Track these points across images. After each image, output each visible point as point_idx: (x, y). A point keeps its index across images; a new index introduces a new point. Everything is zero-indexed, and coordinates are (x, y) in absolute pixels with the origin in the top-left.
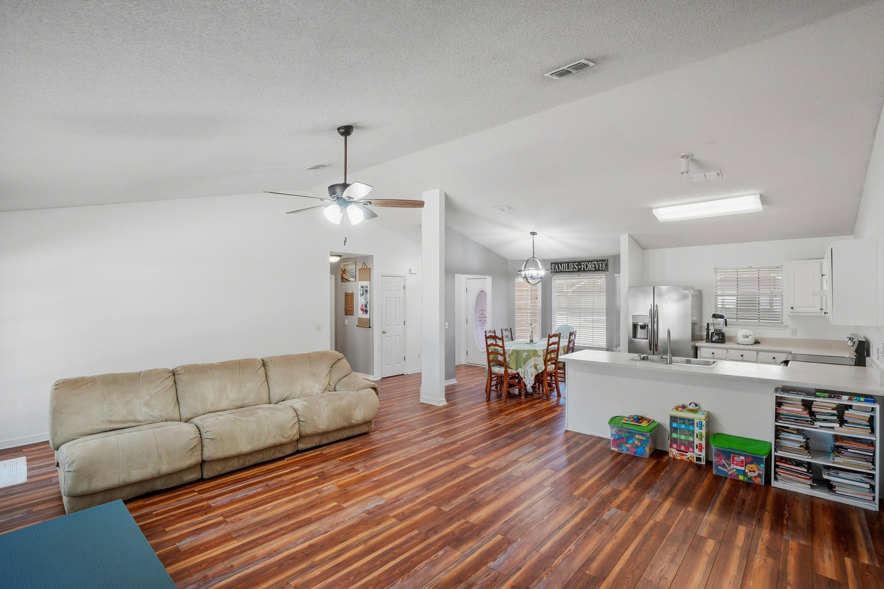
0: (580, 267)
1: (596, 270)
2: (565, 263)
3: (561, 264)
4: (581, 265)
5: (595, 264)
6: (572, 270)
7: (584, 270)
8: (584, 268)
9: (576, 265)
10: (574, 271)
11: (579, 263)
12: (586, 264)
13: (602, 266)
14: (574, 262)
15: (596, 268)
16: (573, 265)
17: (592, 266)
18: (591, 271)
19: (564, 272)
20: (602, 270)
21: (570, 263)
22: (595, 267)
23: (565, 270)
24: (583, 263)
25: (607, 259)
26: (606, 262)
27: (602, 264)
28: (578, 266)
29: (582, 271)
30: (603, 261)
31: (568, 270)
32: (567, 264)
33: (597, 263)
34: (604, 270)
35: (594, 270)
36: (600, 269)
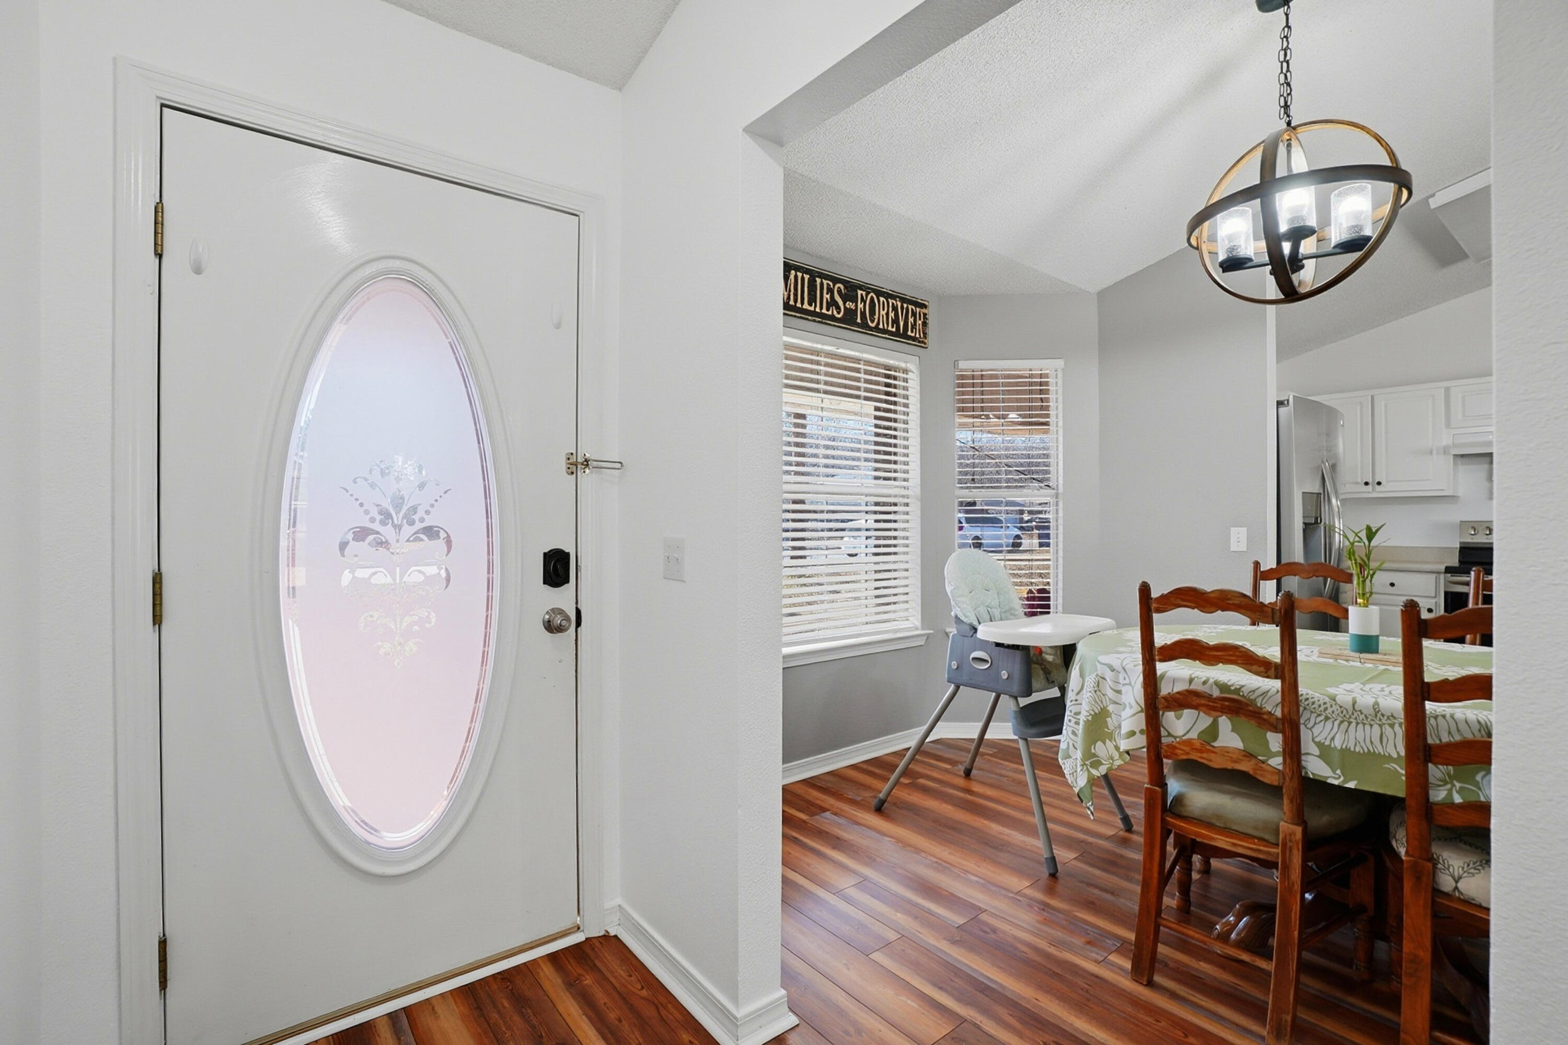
0: (850, 305)
1: (897, 334)
2: (807, 271)
4: (854, 299)
5: (895, 309)
6: (824, 311)
7: (864, 325)
8: (863, 315)
9: (839, 291)
10: (832, 318)
11: (851, 289)
12: (872, 299)
13: (915, 321)
14: (835, 280)
15: (898, 328)
16: (830, 291)
17: (887, 314)
18: (883, 331)
20: (914, 339)
21: (821, 276)
22: (896, 321)
23: (799, 305)
24: (861, 292)
25: (926, 303)
26: (924, 310)
27: (914, 314)
28: (845, 299)
29: (858, 325)
30: (919, 307)
31: (812, 308)
32: (810, 276)
33: (902, 307)
34: (919, 342)
35: (894, 330)
36: (909, 333)
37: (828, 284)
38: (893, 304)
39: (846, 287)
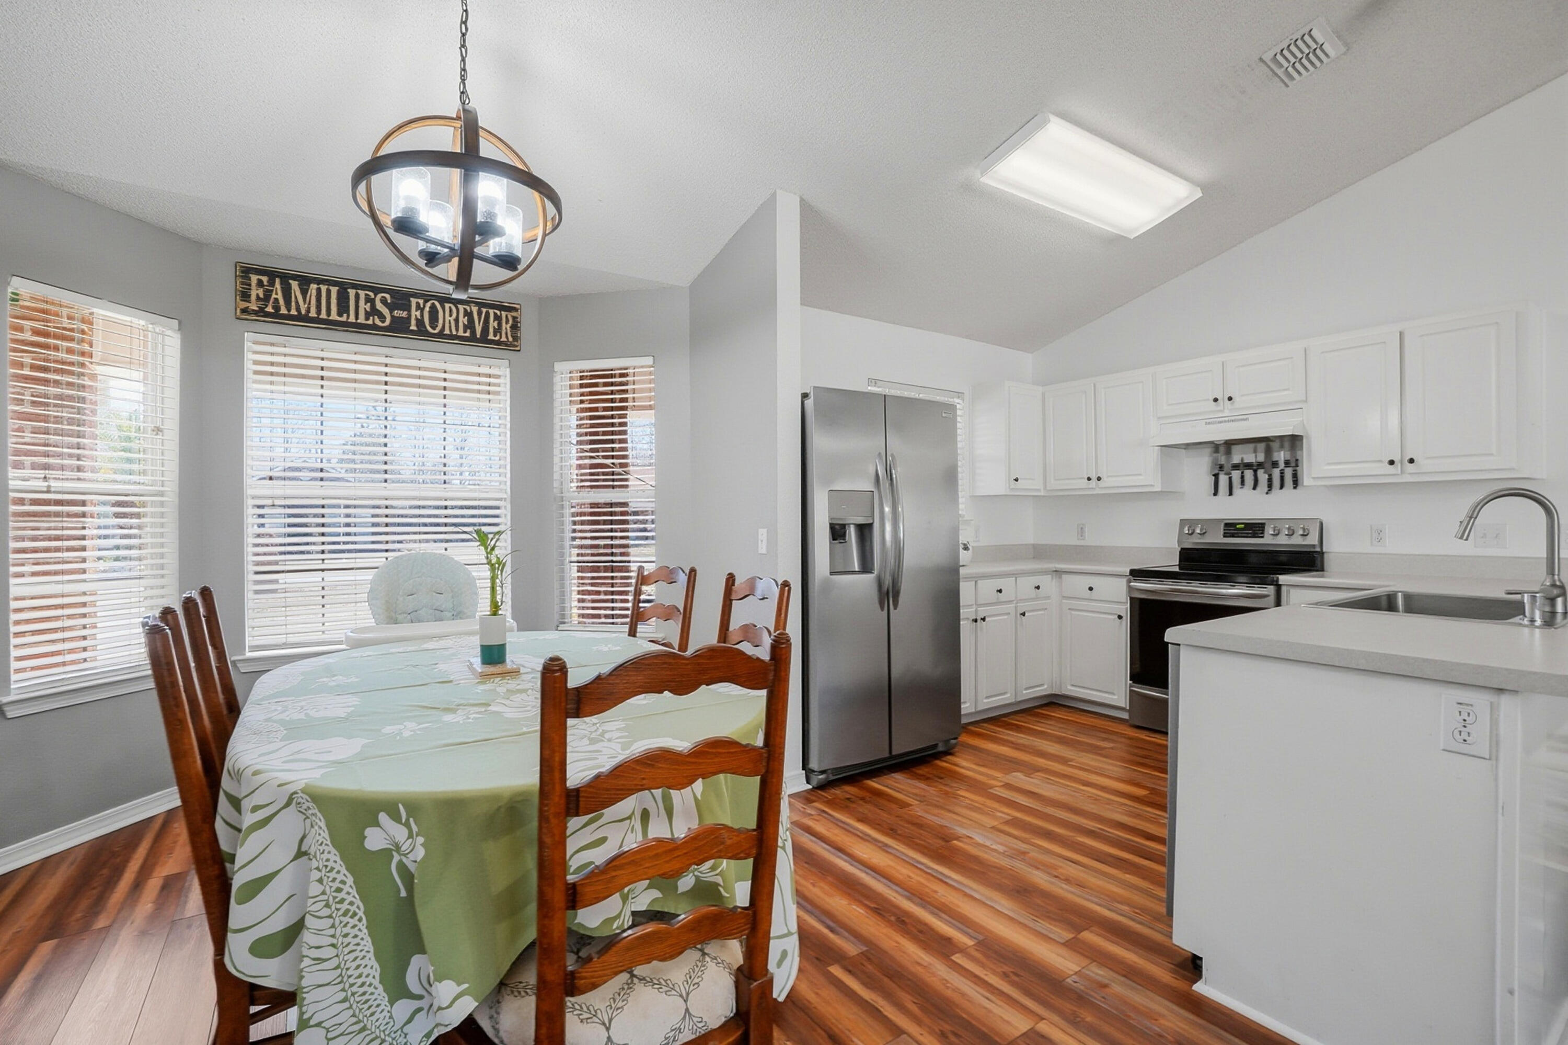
0: (401, 314)
1: (472, 339)
2: (335, 284)
3: (305, 281)
4: (408, 308)
5: (468, 314)
6: (362, 320)
7: (421, 332)
8: (420, 322)
9: (383, 301)
10: (374, 327)
11: (400, 298)
12: (433, 307)
13: (500, 325)
14: (377, 290)
15: (473, 332)
16: (369, 301)
17: (457, 320)
18: (451, 337)
19: (317, 320)
20: (498, 343)
21: (355, 286)
22: (470, 326)
23: (323, 315)
24: (417, 300)
25: (518, 306)
26: (514, 314)
27: (498, 318)
28: (391, 308)
29: (412, 332)
30: (504, 311)
31: (344, 319)
32: (340, 288)
33: (480, 313)
34: (507, 345)
35: (467, 334)
36: (491, 337)
37: (366, 295)
38: (465, 310)
39: (392, 297)
